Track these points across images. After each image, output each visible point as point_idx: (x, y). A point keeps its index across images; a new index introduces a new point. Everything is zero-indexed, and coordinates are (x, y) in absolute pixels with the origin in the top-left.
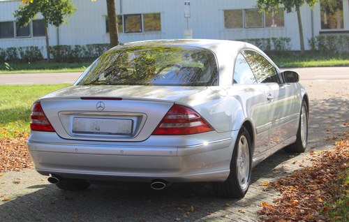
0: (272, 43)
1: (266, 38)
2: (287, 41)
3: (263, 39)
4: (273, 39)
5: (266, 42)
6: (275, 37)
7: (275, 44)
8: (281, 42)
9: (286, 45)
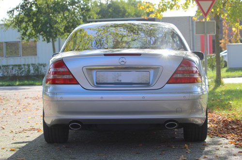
0: (31, 68)
1: (26, 64)
2: (44, 66)
3: (24, 65)
4: (32, 64)
5: (26, 67)
6: (33, 63)
7: (34, 68)
8: (39, 67)
9: (43, 69)
